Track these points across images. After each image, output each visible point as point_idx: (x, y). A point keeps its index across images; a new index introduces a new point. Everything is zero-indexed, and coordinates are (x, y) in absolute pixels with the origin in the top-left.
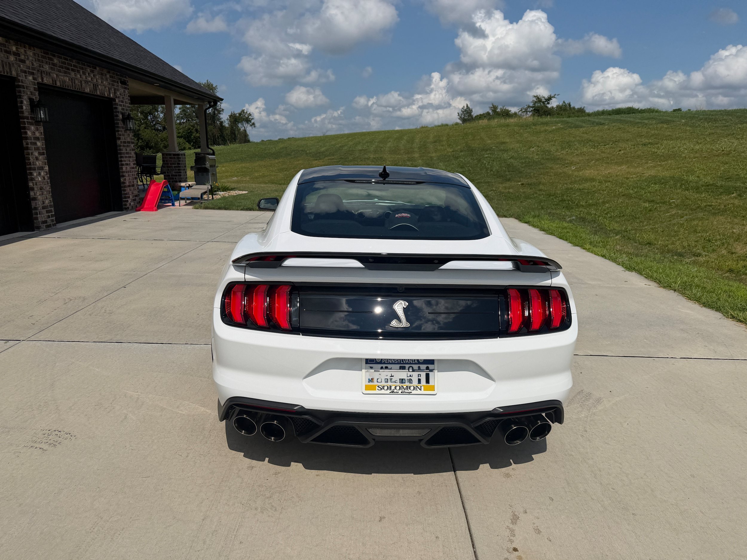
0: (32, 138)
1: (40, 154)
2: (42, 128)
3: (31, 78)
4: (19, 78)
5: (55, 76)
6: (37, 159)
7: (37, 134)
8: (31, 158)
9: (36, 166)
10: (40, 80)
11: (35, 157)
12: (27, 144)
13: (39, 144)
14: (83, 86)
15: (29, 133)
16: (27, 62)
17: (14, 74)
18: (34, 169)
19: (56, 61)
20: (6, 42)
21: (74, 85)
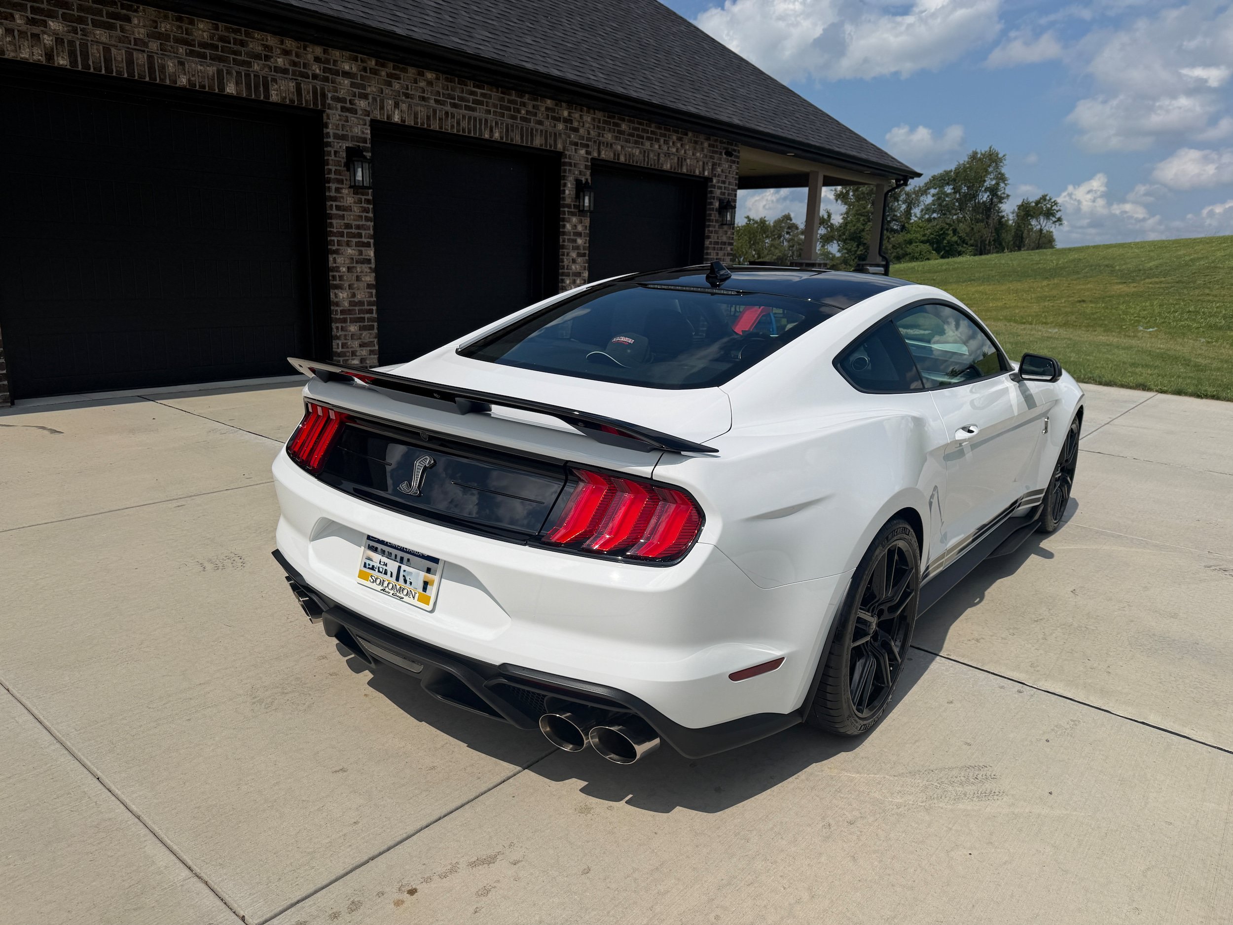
0: (572, 234)
1: (579, 255)
2: (589, 220)
3: (582, 152)
4: (566, 152)
5: (619, 148)
6: (574, 261)
7: (580, 228)
8: (565, 260)
9: (571, 271)
10: (595, 154)
11: (571, 258)
12: (564, 241)
13: (580, 241)
14: (661, 161)
15: (568, 227)
16: (582, 131)
17: (560, 147)
18: (568, 275)
19: (624, 126)
20: (556, 105)
21: (646, 159)
